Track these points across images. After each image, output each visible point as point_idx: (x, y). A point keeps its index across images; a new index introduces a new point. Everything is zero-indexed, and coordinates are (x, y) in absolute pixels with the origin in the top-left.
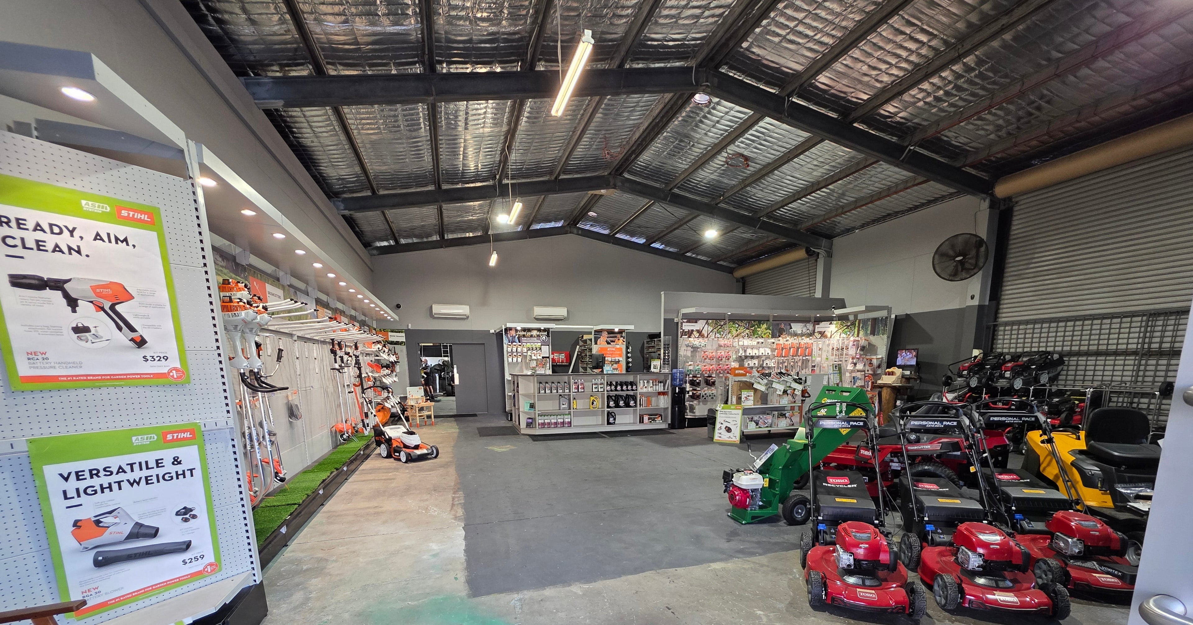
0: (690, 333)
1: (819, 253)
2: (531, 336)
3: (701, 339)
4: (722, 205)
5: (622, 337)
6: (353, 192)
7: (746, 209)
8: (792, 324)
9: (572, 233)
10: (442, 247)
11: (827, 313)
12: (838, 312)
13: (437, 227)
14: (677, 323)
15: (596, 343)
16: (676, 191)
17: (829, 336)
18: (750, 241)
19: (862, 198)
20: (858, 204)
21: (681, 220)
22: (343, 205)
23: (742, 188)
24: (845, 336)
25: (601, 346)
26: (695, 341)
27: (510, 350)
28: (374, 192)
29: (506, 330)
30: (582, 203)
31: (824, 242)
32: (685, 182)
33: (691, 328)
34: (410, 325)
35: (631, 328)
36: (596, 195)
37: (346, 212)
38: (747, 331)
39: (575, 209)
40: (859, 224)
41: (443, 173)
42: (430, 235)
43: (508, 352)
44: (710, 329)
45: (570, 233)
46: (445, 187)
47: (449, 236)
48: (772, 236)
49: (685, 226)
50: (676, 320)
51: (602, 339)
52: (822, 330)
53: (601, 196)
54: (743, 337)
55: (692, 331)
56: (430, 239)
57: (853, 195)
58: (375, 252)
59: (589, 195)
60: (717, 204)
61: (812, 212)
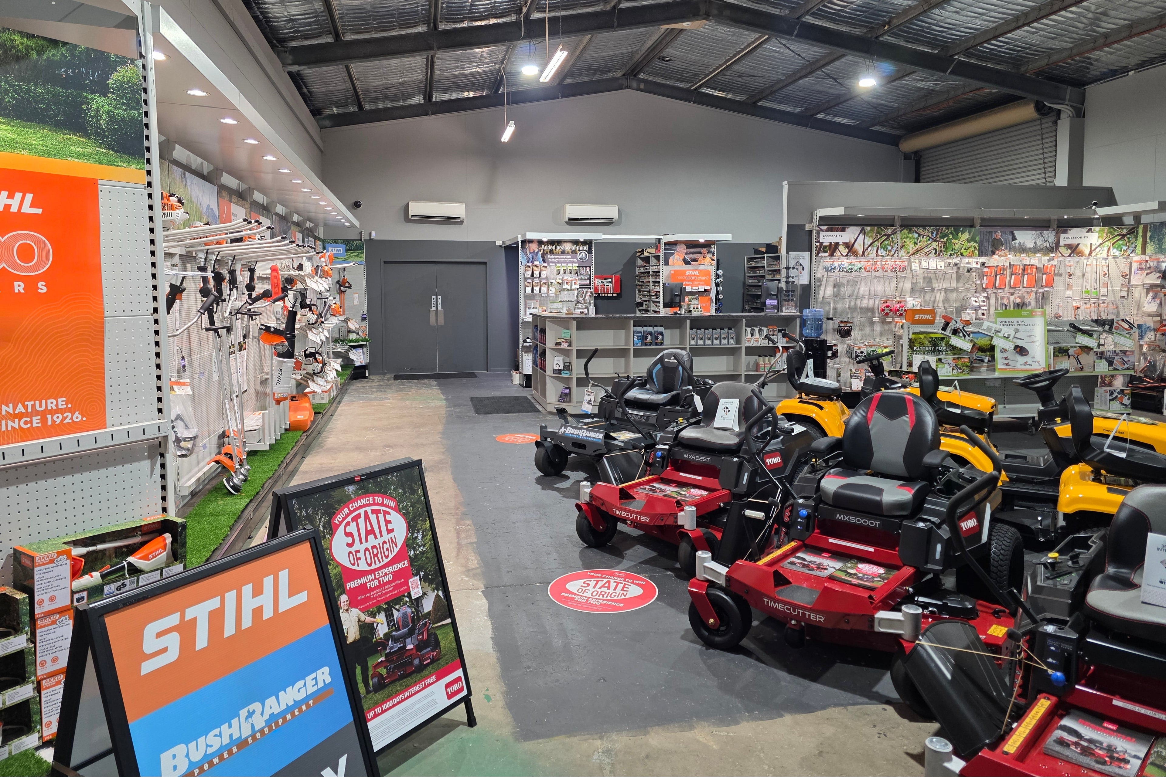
0: (833, 249)
1: (1059, 111)
2: (563, 252)
3: (852, 259)
4: (887, 38)
5: (709, 252)
6: (307, 37)
7: (929, 43)
8: (1016, 233)
9: (630, 88)
10: (427, 114)
11: (1083, 213)
12: (1103, 211)
13: (423, 85)
14: (811, 232)
15: (666, 263)
16: (809, 19)
17: (1087, 251)
18: (930, 92)
19: (1141, 21)
20: (1134, 31)
21: (814, 63)
22: (291, 57)
23: (925, 11)
24: (1117, 253)
25: (675, 268)
26: (841, 261)
27: (528, 274)
28: (337, 36)
29: (524, 242)
30: (650, 43)
31: (1069, 91)
32: (825, 6)
33: (834, 240)
34: (373, 233)
35: (727, 238)
36: (672, 29)
37: (295, 68)
38: (934, 245)
39: (636, 52)
40: (1134, 61)
41: (442, 7)
42: (411, 96)
43: (526, 279)
44: (868, 241)
45: (626, 88)
46: (443, 26)
47: (438, 97)
48: (975, 84)
49: (819, 72)
50: (808, 227)
51: (676, 256)
52: (1074, 242)
53: (682, 30)
54: (927, 254)
55: (837, 244)
56: (409, 102)
57: (1125, 16)
58: (327, 123)
59: (663, 31)
60: (877, 37)
61: (1050, 44)
